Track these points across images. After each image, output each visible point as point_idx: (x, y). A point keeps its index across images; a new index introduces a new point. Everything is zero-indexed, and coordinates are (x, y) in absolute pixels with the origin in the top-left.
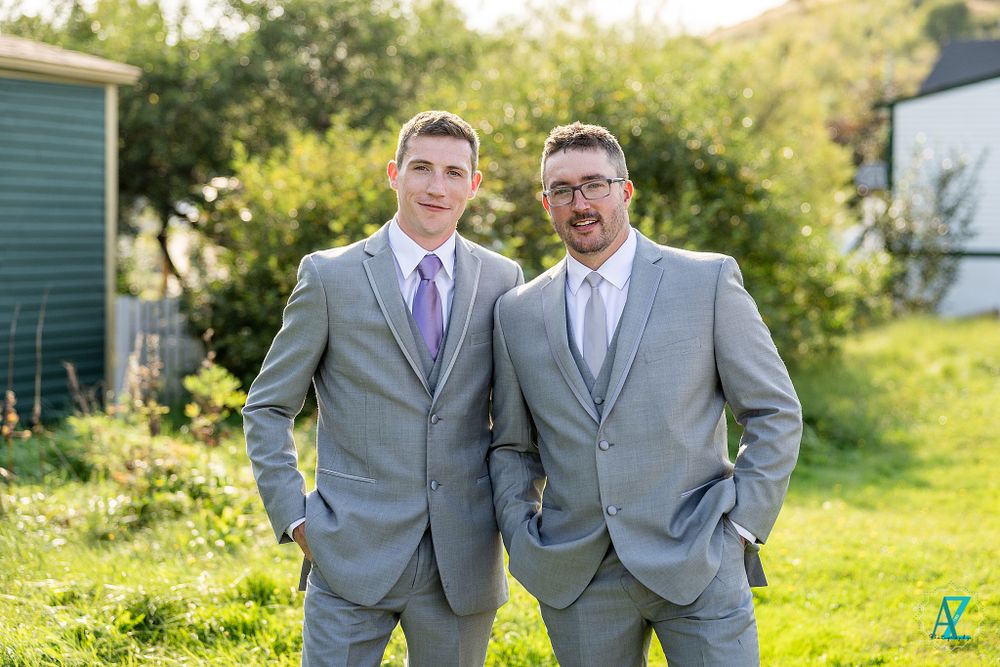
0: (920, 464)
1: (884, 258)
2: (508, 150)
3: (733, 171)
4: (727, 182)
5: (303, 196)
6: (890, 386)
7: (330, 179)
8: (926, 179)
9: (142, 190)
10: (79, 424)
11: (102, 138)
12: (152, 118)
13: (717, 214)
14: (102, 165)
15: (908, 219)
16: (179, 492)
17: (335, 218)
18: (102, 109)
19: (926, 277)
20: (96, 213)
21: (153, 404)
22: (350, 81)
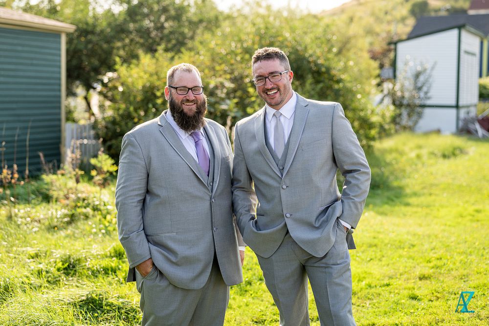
0: (406, 196)
1: (392, 107)
2: (233, 61)
3: (328, 70)
4: (326, 76)
5: (145, 81)
6: (394, 162)
7: (157, 74)
8: (410, 74)
9: (78, 78)
10: (47, 178)
11: (60, 55)
12: (81, 47)
13: (322, 89)
14: (60, 67)
15: (402, 92)
16: (88, 208)
17: (158, 90)
18: (59, 43)
19: (409, 115)
20: (56, 87)
21: (77, 170)
22: (166, 32)
